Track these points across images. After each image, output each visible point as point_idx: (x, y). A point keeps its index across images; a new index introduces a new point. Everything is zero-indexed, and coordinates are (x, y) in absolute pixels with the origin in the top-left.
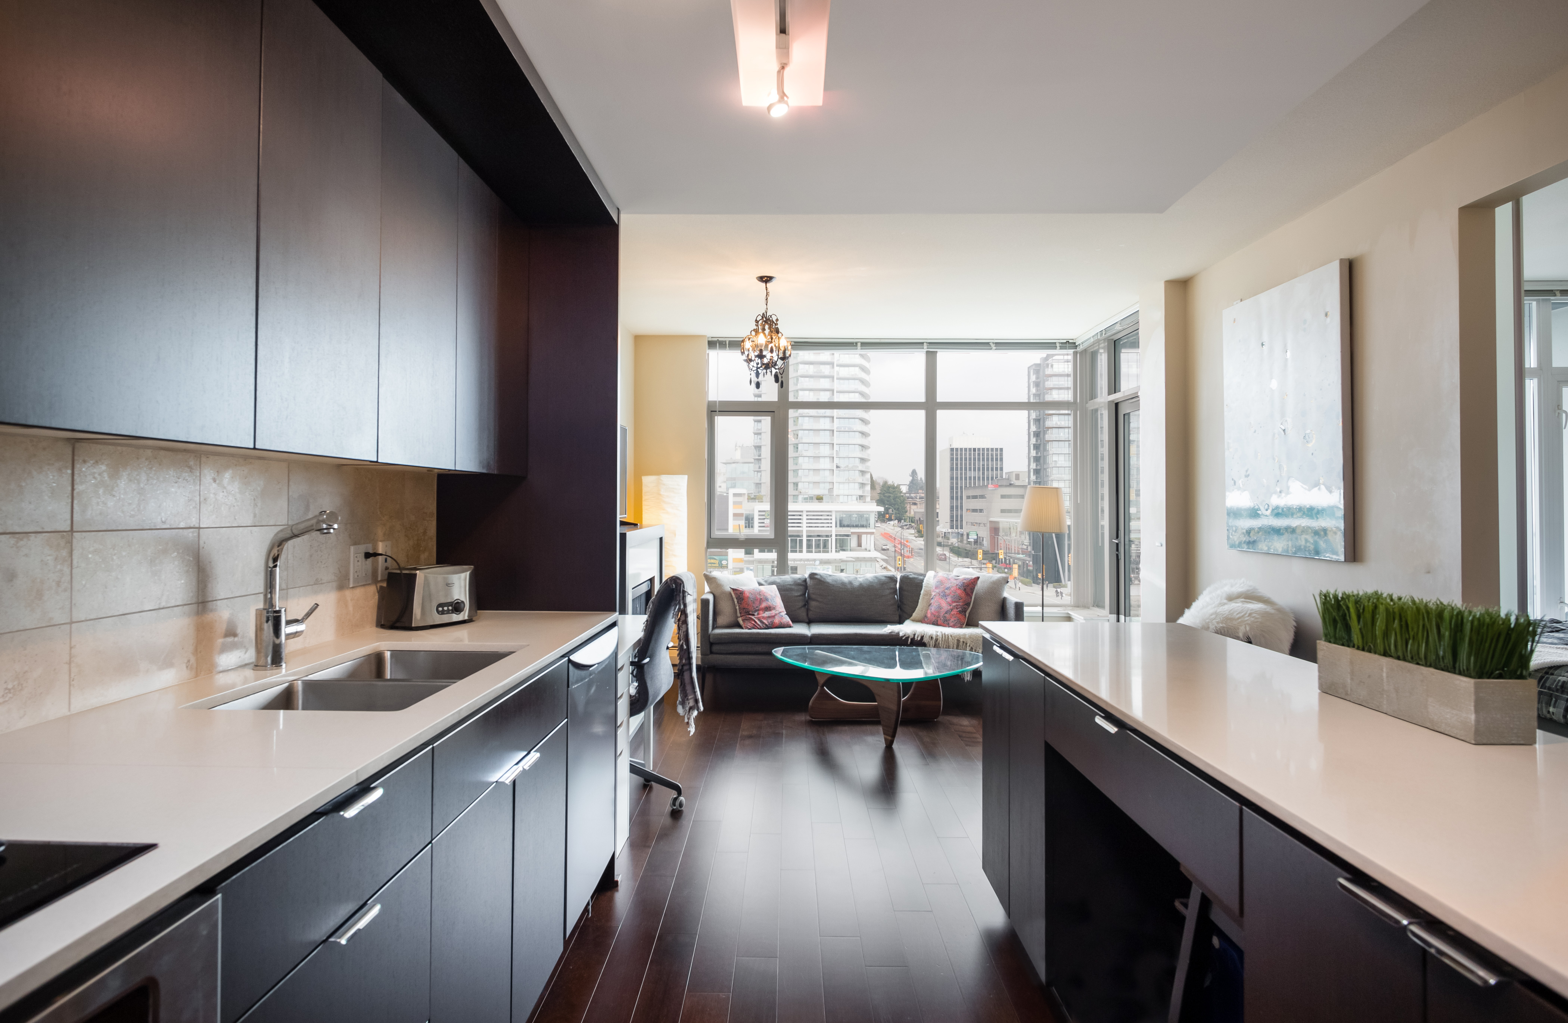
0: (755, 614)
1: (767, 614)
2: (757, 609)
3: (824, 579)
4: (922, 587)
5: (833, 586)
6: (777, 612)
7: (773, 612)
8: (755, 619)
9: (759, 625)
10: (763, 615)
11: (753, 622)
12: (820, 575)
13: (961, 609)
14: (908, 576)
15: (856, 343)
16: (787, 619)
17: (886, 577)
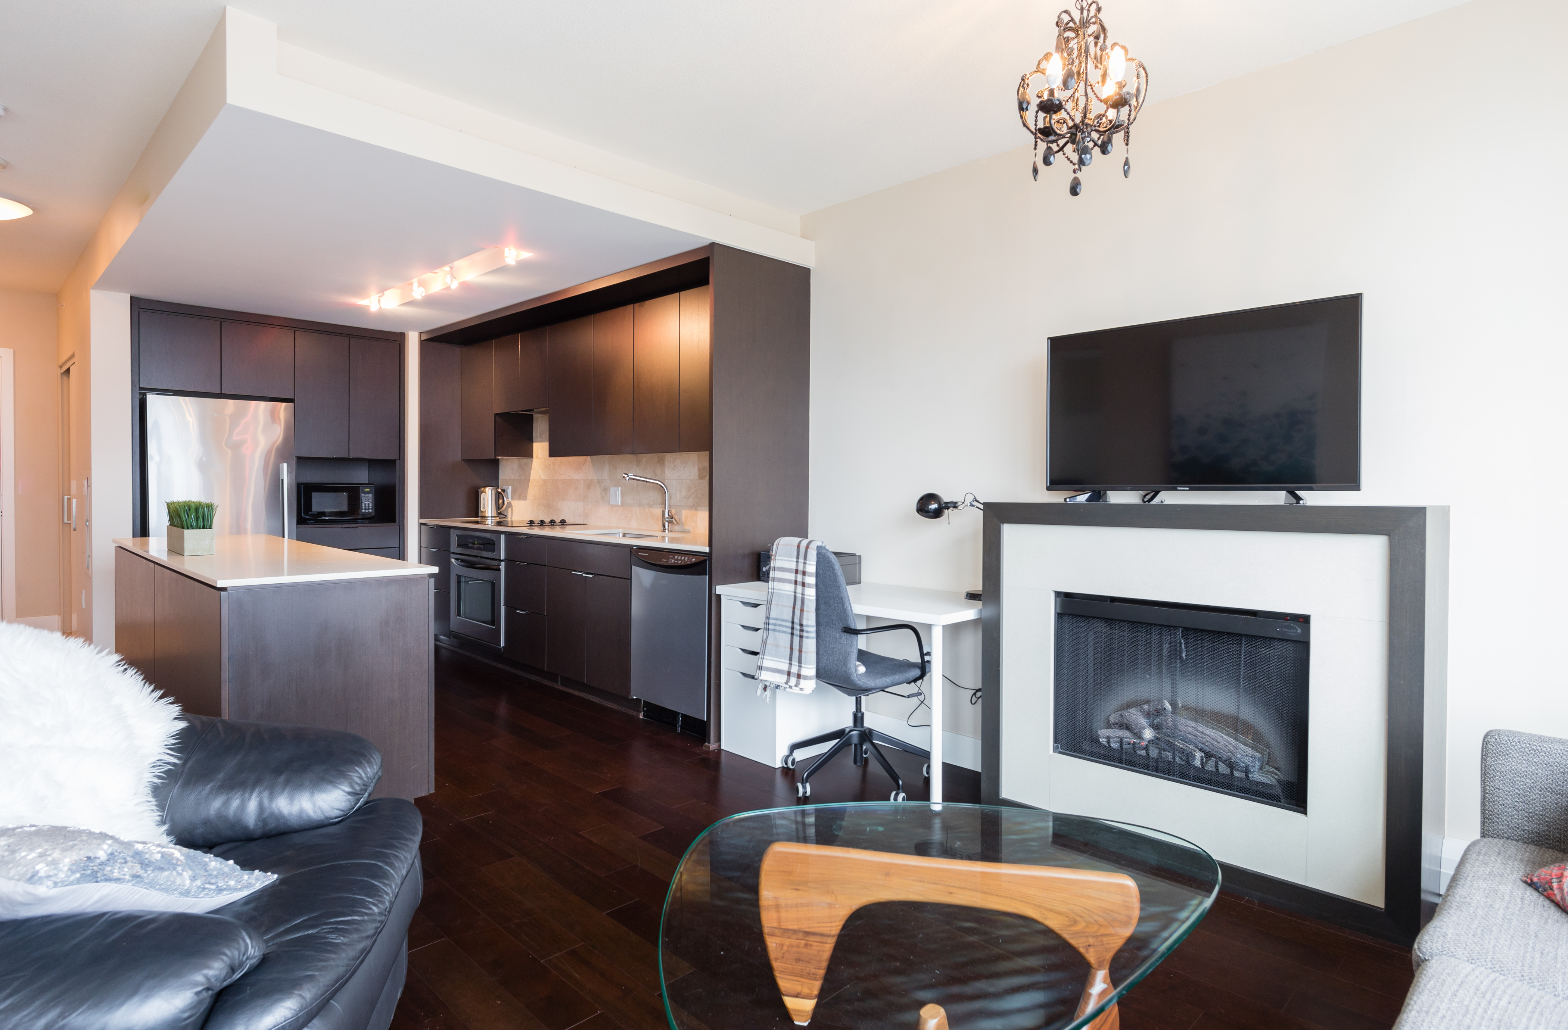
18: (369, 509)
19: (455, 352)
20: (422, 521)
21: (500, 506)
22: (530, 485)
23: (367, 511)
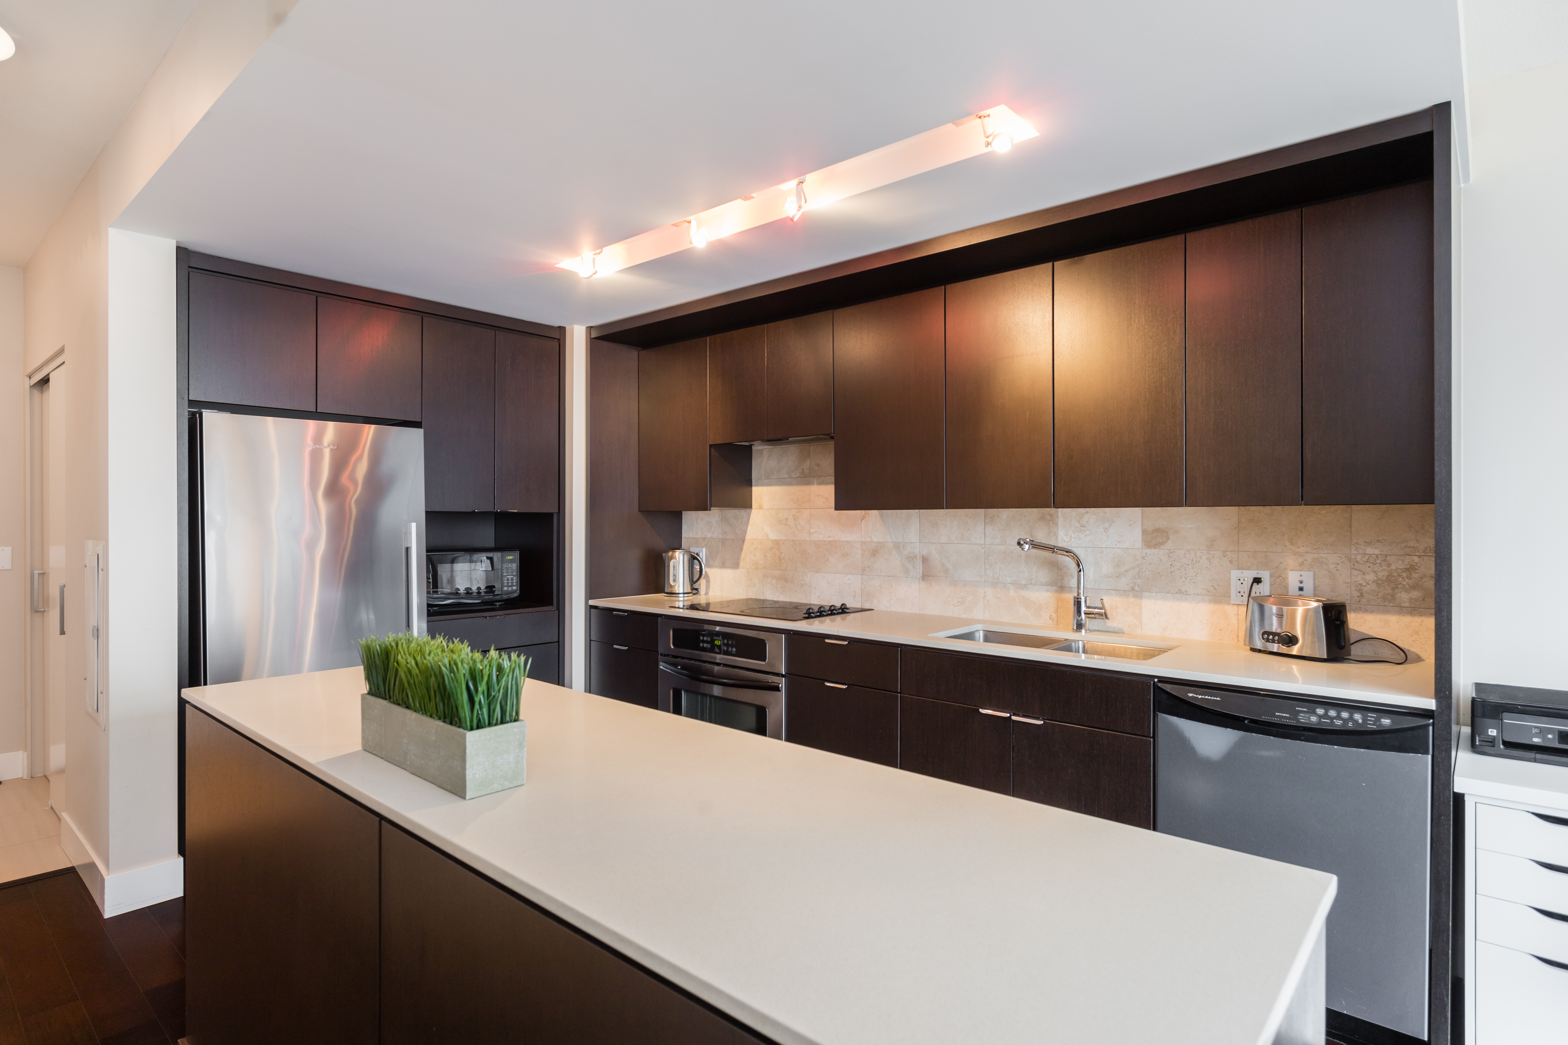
18: (512, 586)
19: (630, 357)
20: (592, 602)
21: (695, 580)
22: (745, 547)
23: (510, 589)
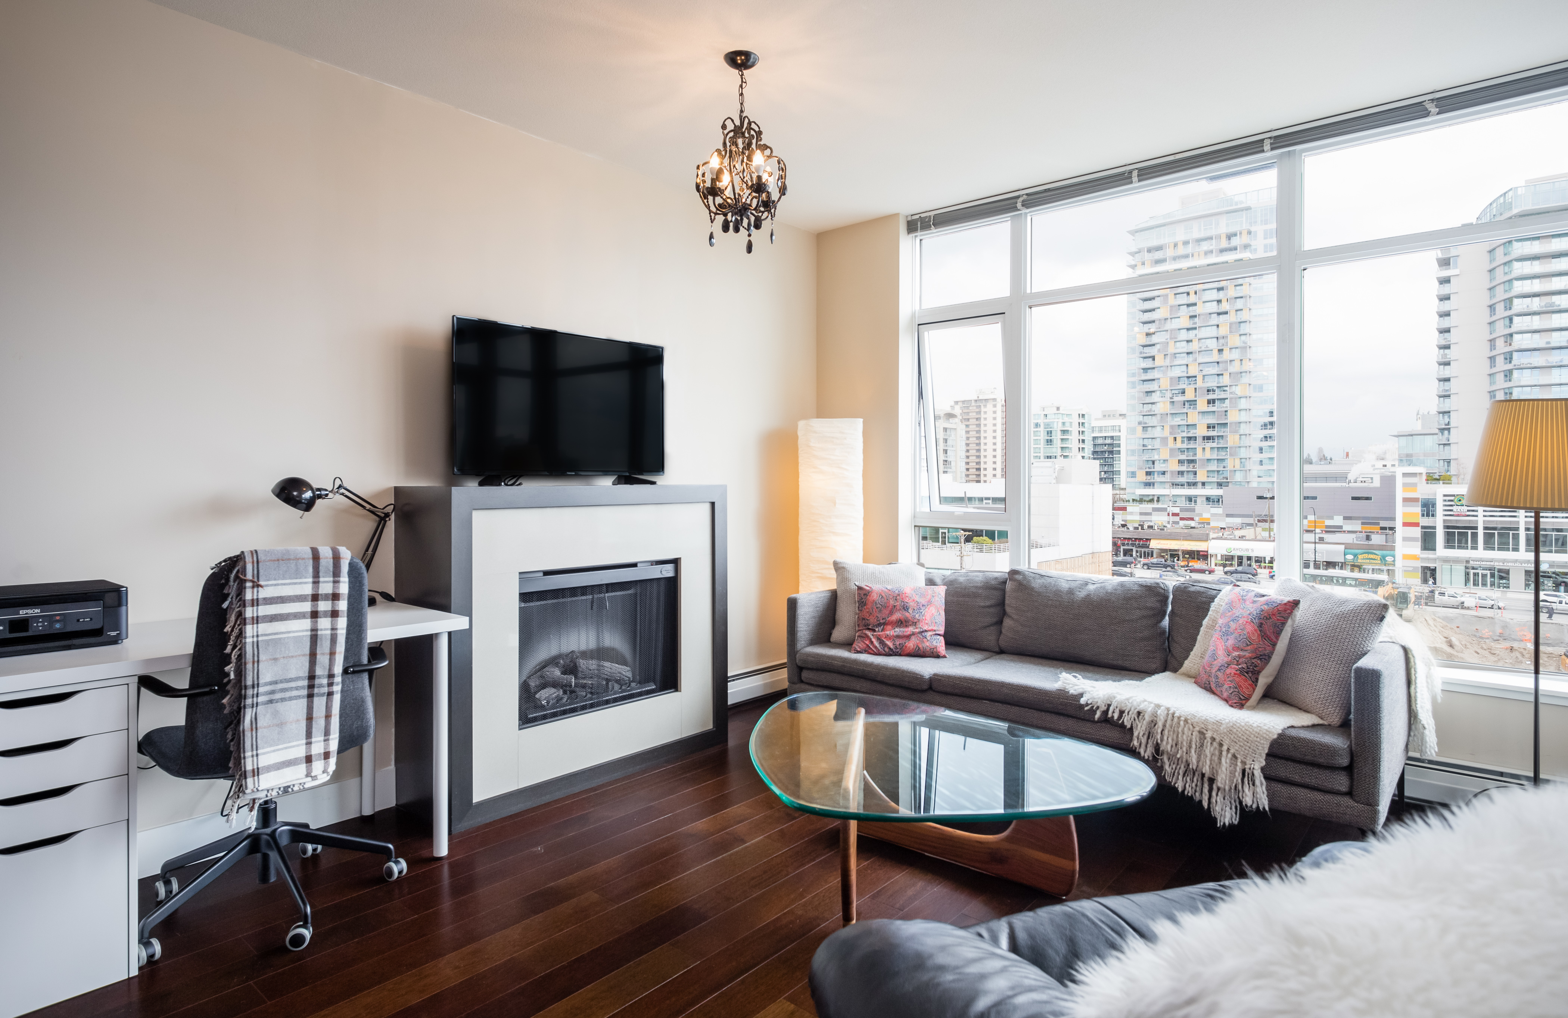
0: (877, 629)
1: (898, 631)
2: (881, 621)
3: (1029, 581)
4: (1208, 610)
5: (1039, 594)
6: (917, 630)
7: (911, 629)
8: (872, 637)
9: (876, 647)
10: (888, 632)
11: (867, 642)
12: (1024, 575)
13: (1244, 666)
14: (1185, 587)
15: (1131, 172)
16: (939, 644)
17: (1141, 586)
